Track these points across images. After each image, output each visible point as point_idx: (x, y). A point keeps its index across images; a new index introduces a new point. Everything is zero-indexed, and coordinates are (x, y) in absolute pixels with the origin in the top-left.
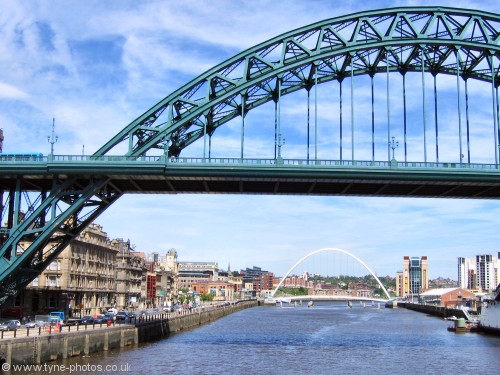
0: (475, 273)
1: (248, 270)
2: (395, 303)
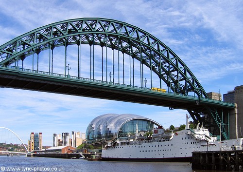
0: (61, 141)
2: (32, 154)
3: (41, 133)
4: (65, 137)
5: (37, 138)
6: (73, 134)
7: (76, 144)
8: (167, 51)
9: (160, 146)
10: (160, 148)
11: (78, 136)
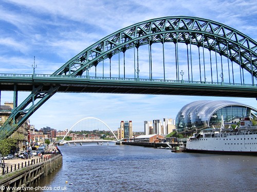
0: (152, 128)
1: (44, 129)
2: (121, 142)
3: (131, 121)
4: (156, 124)
5: (127, 126)
6: (164, 120)
7: (167, 131)
8: (246, 40)
9: (246, 139)
10: (247, 141)
11: (169, 123)
